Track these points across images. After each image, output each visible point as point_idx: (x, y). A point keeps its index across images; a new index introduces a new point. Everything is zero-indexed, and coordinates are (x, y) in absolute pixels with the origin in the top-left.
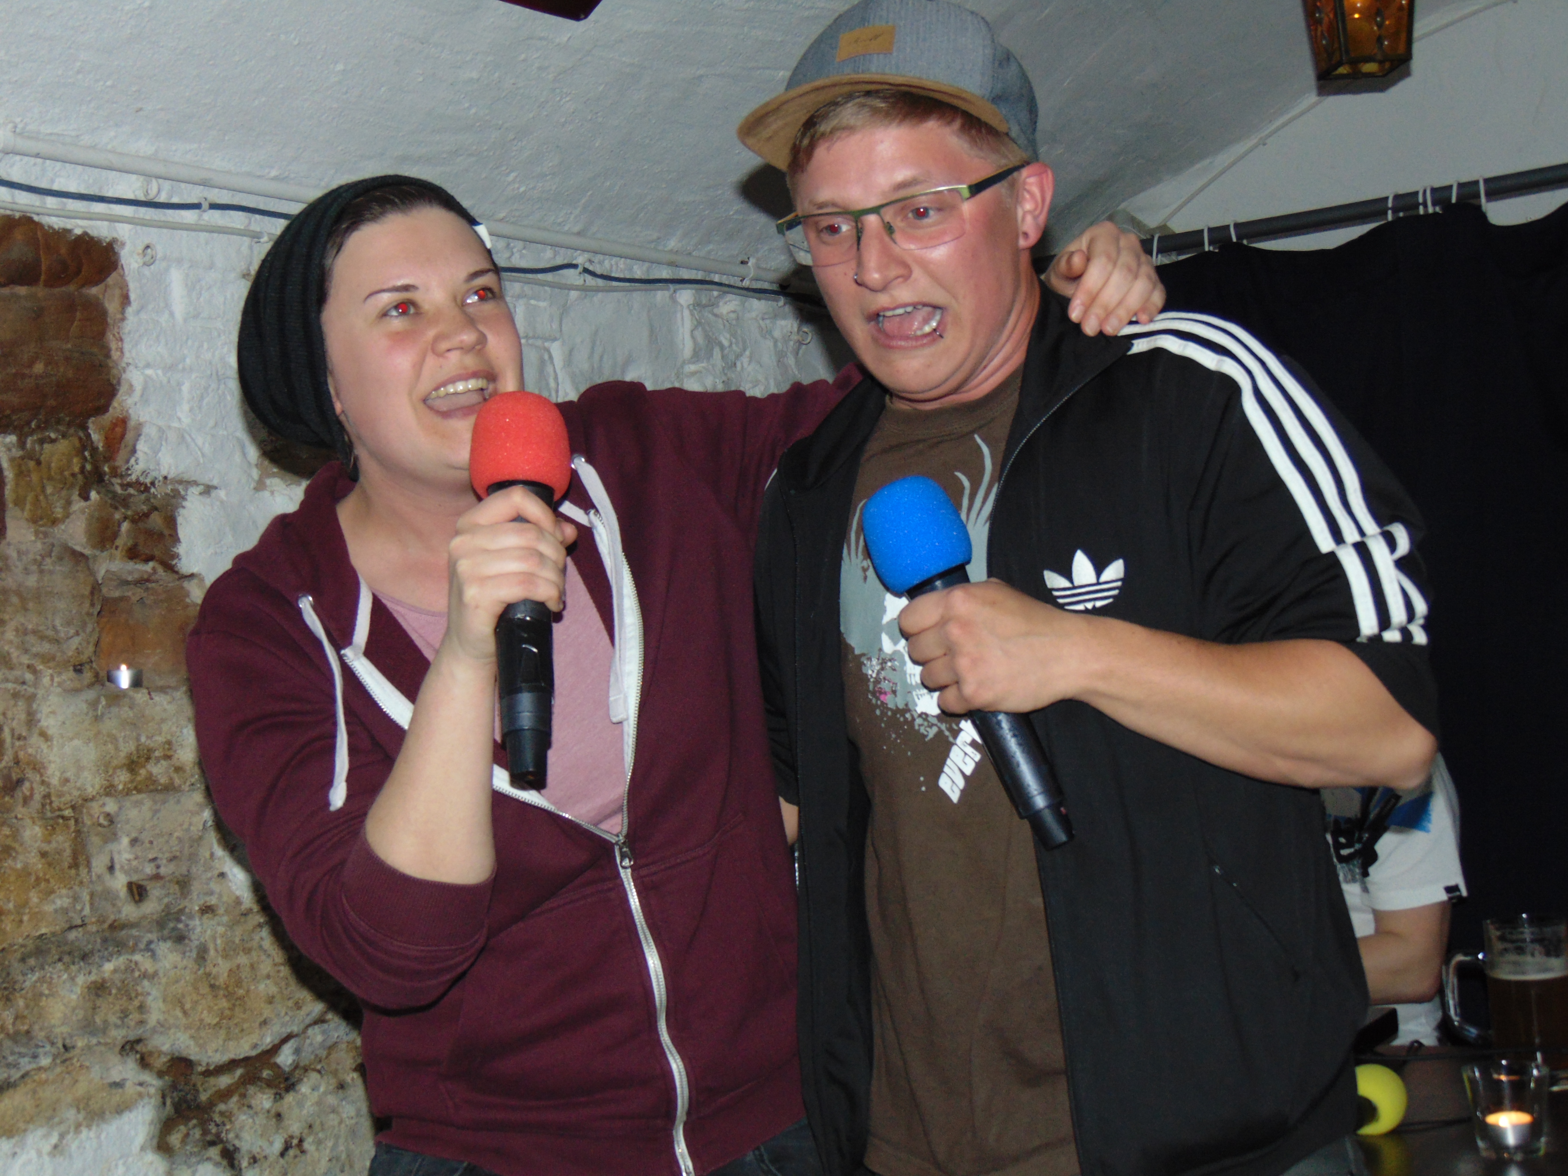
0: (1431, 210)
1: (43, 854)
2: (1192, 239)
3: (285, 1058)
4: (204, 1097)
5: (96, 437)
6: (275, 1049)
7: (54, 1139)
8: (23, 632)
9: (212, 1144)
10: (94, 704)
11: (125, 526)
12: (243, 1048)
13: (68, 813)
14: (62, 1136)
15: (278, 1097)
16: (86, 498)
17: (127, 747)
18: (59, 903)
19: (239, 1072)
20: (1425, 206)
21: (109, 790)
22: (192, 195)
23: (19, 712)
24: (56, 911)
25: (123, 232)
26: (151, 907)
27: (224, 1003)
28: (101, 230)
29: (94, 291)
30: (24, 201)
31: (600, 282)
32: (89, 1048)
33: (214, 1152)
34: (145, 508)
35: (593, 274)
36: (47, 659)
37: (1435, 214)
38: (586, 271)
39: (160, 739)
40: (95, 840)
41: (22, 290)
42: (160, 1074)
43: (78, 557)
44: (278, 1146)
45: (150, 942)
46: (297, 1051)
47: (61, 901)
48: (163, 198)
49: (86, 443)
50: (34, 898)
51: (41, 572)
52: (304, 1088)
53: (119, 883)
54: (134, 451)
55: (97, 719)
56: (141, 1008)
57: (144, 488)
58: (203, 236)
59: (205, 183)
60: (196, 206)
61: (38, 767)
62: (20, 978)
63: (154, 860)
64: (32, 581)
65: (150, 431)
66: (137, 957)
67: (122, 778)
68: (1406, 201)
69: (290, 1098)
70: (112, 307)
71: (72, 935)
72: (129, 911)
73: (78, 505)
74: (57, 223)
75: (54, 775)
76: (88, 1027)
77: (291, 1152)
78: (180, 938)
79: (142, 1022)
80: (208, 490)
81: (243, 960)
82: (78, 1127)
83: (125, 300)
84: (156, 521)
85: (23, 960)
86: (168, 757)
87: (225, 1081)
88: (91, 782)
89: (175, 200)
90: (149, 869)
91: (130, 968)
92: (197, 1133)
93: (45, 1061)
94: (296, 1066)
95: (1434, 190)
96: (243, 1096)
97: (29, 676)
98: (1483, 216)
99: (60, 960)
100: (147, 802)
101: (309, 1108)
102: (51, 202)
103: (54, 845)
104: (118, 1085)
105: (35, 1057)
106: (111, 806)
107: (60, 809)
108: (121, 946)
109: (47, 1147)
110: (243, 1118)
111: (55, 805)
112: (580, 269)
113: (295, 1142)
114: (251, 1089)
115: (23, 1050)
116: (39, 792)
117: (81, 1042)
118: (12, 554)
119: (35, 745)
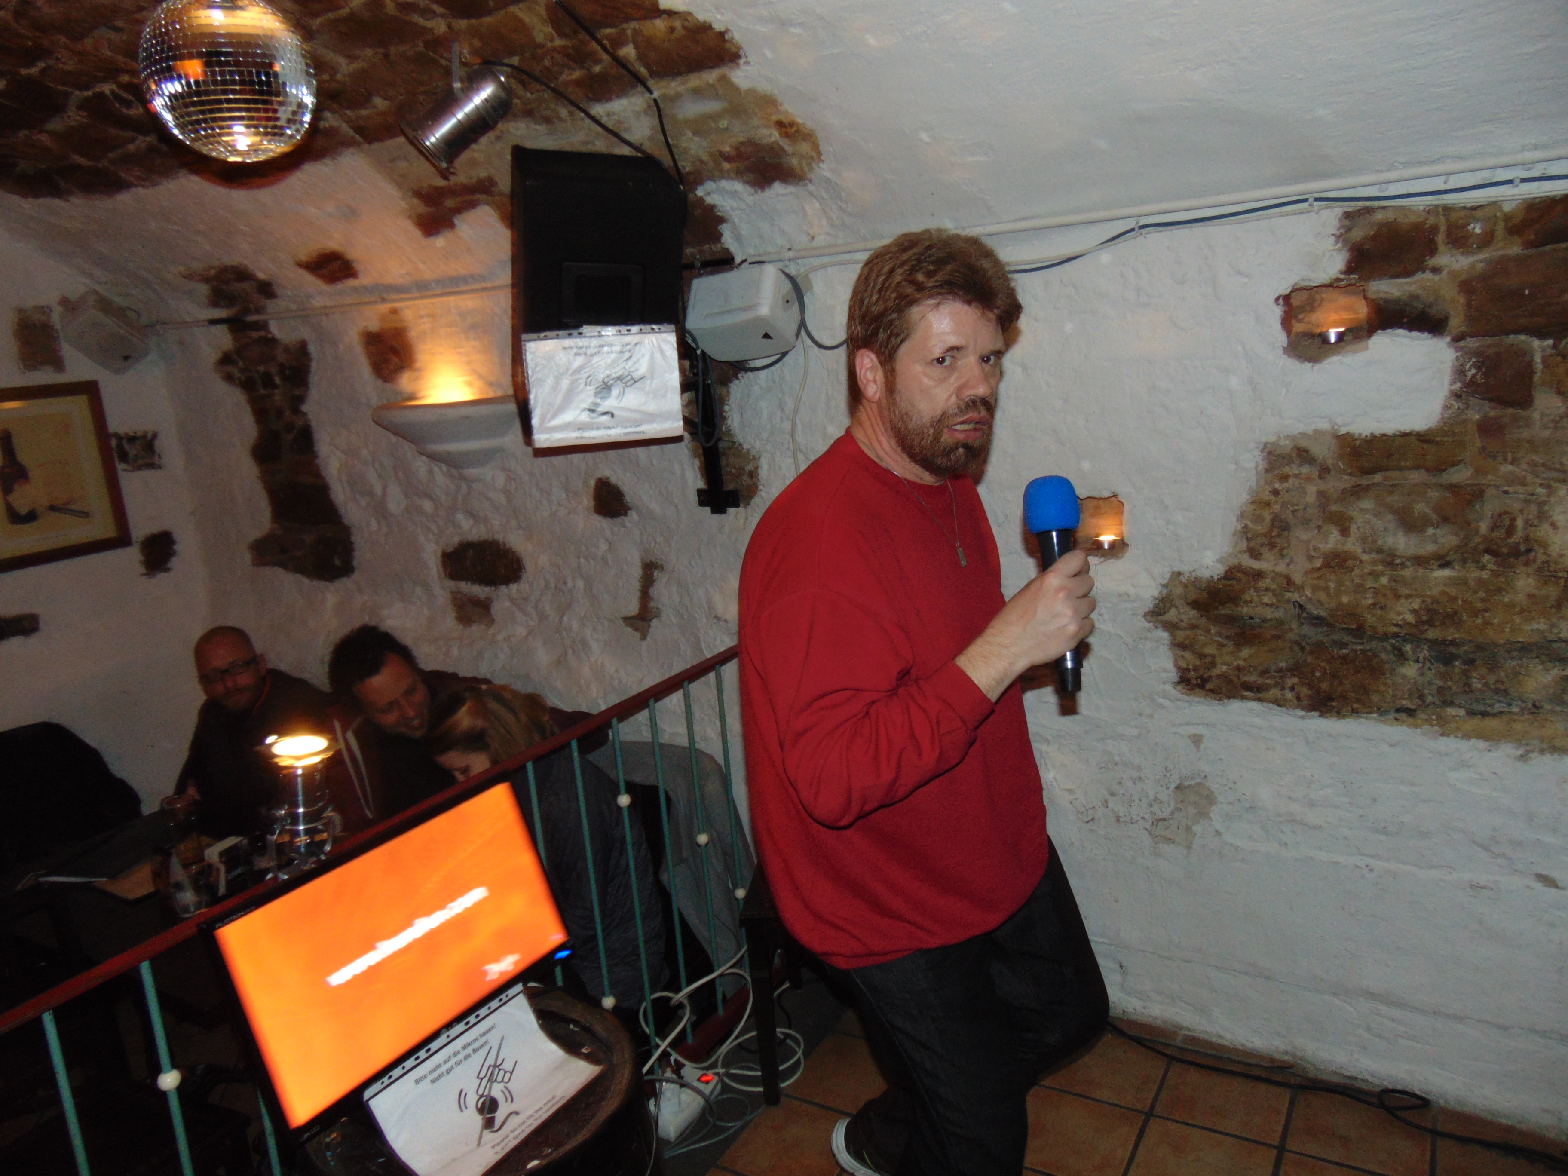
1: (1531, 597)
7: (1520, 752)
8: (1533, 465)
14: (1528, 752)
18: (1535, 626)
23: (1531, 512)
24: (1532, 630)
32: (1555, 711)
47: (1540, 625)
50: (1517, 620)
51: (1556, 428)
61: (1544, 545)
62: (1502, 661)
64: (1546, 434)
71: (1551, 646)
75: (1555, 551)
76: (1557, 699)
82: (1540, 751)
85: (1508, 652)
93: (1518, 709)
97: (1542, 490)
99: (1537, 657)
103: (1543, 592)
105: (1509, 705)
107: (1556, 572)
109: (1515, 753)
111: (1551, 569)
115: (1501, 699)
116: (1541, 558)
117: (1547, 707)
118: (1536, 416)
119: (1543, 531)
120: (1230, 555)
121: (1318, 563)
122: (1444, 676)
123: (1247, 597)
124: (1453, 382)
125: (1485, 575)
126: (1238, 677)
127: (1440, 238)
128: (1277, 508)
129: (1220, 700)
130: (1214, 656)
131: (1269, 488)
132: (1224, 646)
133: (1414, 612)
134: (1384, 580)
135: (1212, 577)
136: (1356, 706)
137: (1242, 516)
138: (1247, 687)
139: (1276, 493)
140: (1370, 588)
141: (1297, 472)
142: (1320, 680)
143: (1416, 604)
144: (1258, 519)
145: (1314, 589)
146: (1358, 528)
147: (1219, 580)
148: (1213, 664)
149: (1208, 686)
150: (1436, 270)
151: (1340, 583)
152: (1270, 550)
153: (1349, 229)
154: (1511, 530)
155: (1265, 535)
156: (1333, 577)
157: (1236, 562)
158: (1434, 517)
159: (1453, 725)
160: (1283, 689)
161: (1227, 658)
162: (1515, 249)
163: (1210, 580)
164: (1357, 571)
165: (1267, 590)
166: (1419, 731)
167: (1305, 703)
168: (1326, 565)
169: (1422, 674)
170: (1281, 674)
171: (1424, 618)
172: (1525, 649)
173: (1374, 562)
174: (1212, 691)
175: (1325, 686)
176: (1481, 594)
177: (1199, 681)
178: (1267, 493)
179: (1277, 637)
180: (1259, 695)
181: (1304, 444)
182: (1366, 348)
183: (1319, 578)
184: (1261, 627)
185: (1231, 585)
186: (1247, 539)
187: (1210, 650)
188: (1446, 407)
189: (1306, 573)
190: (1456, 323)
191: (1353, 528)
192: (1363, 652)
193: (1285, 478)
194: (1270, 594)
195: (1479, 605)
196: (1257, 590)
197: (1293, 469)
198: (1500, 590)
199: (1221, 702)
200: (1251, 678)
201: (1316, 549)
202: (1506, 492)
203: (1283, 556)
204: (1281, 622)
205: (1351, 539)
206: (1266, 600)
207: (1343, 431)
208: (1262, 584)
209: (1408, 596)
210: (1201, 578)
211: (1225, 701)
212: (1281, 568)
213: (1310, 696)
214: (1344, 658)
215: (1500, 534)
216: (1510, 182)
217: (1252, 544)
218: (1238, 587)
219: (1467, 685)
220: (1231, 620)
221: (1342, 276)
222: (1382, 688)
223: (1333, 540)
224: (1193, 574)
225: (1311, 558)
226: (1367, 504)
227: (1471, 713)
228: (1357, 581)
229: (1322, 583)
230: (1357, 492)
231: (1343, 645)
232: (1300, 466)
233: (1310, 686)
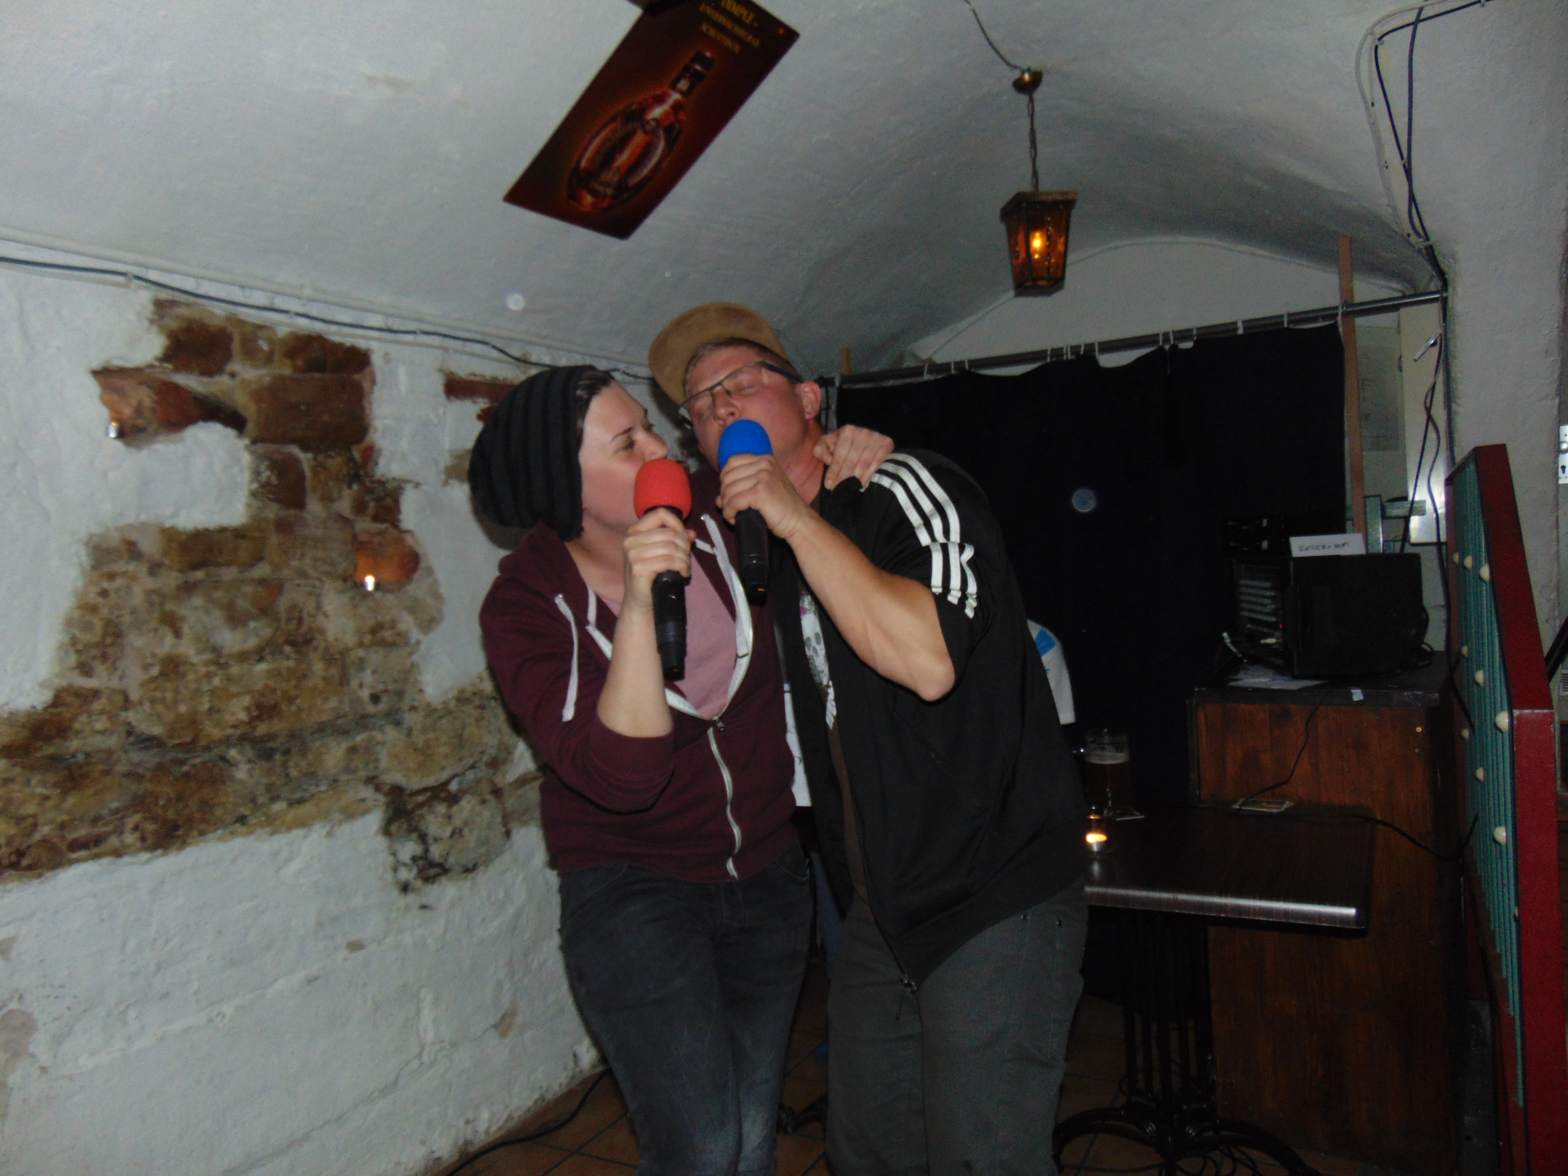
0: (1070, 357)
1: (324, 679)
2: (945, 367)
3: (454, 787)
4: (409, 807)
5: (357, 455)
6: (448, 782)
7: (327, 829)
8: (315, 559)
9: (413, 831)
10: (352, 599)
11: (372, 505)
12: (431, 781)
13: (338, 656)
14: (332, 827)
15: (450, 807)
16: (350, 487)
17: (371, 622)
19: (428, 794)
20: (1067, 354)
21: (361, 645)
22: (412, 326)
23: (312, 603)
24: (330, 709)
25: (373, 345)
26: (382, 706)
27: (421, 758)
28: (361, 344)
29: (357, 377)
30: (318, 327)
31: (631, 379)
32: (348, 781)
33: (414, 836)
34: (382, 494)
35: (628, 375)
36: (328, 574)
37: (1072, 360)
38: (624, 373)
39: (388, 618)
40: (352, 671)
41: (317, 375)
42: (386, 795)
43: (345, 520)
44: (448, 831)
45: (382, 725)
46: (460, 783)
47: (333, 703)
48: (395, 327)
49: (351, 459)
50: (319, 702)
51: (325, 527)
52: (464, 803)
53: (365, 694)
54: (376, 464)
55: (355, 606)
56: (376, 760)
57: (382, 483)
58: (417, 349)
59: (419, 320)
60: (413, 332)
61: (322, 631)
62: (311, 744)
63: (384, 682)
64: (319, 533)
65: (386, 453)
66: (374, 733)
67: (368, 638)
68: (1057, 352)
69: (455, 808)
70: (366, 385)
71: (339, 722)
72: (371, 709)
73: (346, 492)
74: (336, 339)
75: (331, 636)
76: (347, 769)
77: (457, 836)
78: (398, 723)
79: (376, 768)
80: (417, 485)
81: (431, 735)
82: (341, 822)
83: (373, 382)
84: (389, 501)
85: (312, 734)
86: (393, 628)
87: (420, 798)
88: (350, 640)
89: (402, 328)
90: (381, 687)
91: (371, 739)
92: (405, 826)
93: (323, 788)
94: (459, 791)
95: (1072, 347)
96: (431, 807)
97: (317, 583)
98: (1095, 362)
99: (332, 734)
100: (381, 651)
101: (465, 814)
102: (334, 328)
103: (330, 673)
104: (363, 800)
105: (317, 786)
106: (361, 653)
107: (333, 655)
108: (366, 728)
109: (324, 832)
110: (430, 818)
111: (331, 652)
112: (621, 372)
113: (457, 831)
114: (435, 803)
115: (312, 782)
116: (322, 645)
117: (343, 778)
118: (309, 517)
119: (321, 620)
120: (57, 676)
121: (155, 671)
122: (269, 772)
123: (77, 726)
124: (251, 482)
125: (291, 664)
126: (63, 838)
127: (236, 346)
128: (105, 612)
129: (40, 876)
130: (34, 816)
131: (94, 589)
132: (47, 798)
133: (247, 709)
134: (216, 681)
135: (34, 707)
136: (202, 827)
137: (69, 623)
138: (77, 845)
139: (104, 593)
140: (207, 691)
141: (123, 569)
142: (165, 808)
143: (247, 700)
144: (87, 627)
145: (153, 701)
146: (191, 628)
147: (45, 709)
148: (35, 826)
149: (25, 862)
150: (233, 375)
151: (176, 692)
152: (103, 663)
153: (162, 317)
154: (300, 621)
155: (97, 645)
156: (168, 685)
157: (64, 683)
158: (254, 610)
159: (278, 822)
160: (122, 833)
161: (51, 815)
162: (287, 371)
163: (31, 714)
164: (191, 676)
165: (102, 712)
166: (252, 837)
167: (149, 842)
168: (163, 674)
169: (252, 776)
170: (119, 816)
171: (255, 714)
172: (321, 729)
173: (207, 663)
174: (30, 868)
175: (171, 815)
176: (293, 682)
177: (13, 858)
178: (92, 595)
179: (107, 773)
180: (96, 850)
181: (134, 537)
182: (182, 440)
183: (156, 689)
184: (88, 764)
185: (59, 714)
186: (78, 652)
187: (30, 809)
188: (249, 506)
189: (144, 684)
190: (250, 427)
191: (186, 630)
192: (204, 763)
193: (112, 576)
194: (104, 718)
195: (293, 693)
196: (90, 714)
197: (120, 566)
198: (304, 676)
199: (43, 879)
200: (83, 832)
201: (153, 655)
202: (298, 585)
203: (115, 669)
204: (110, 752)
205: (186, 640)
206: (99, 726)
207: (168, 524)
208: (97, 706)
209: (239, 695)
210: (18, 711)
211: (49, 874)
212: (115, 683)
213: (155, 833)
214: (187, 775)
215: (293, 626)
216: (286, 312)
217: (83, 658)
218: (68, 715)
219: (287, 775)
220: (55, 761)
221: (156, 363)
222: (224, 799)
223: (167, 644)
224: (6, 708)
225: (147, 667)
226: (198, 601)
227: (292, 804)
228: (193, 686)
229: (158, 694)
230: (188, 588)
231: (182, 762)
232: (128, 562)
233: (154, 819)
